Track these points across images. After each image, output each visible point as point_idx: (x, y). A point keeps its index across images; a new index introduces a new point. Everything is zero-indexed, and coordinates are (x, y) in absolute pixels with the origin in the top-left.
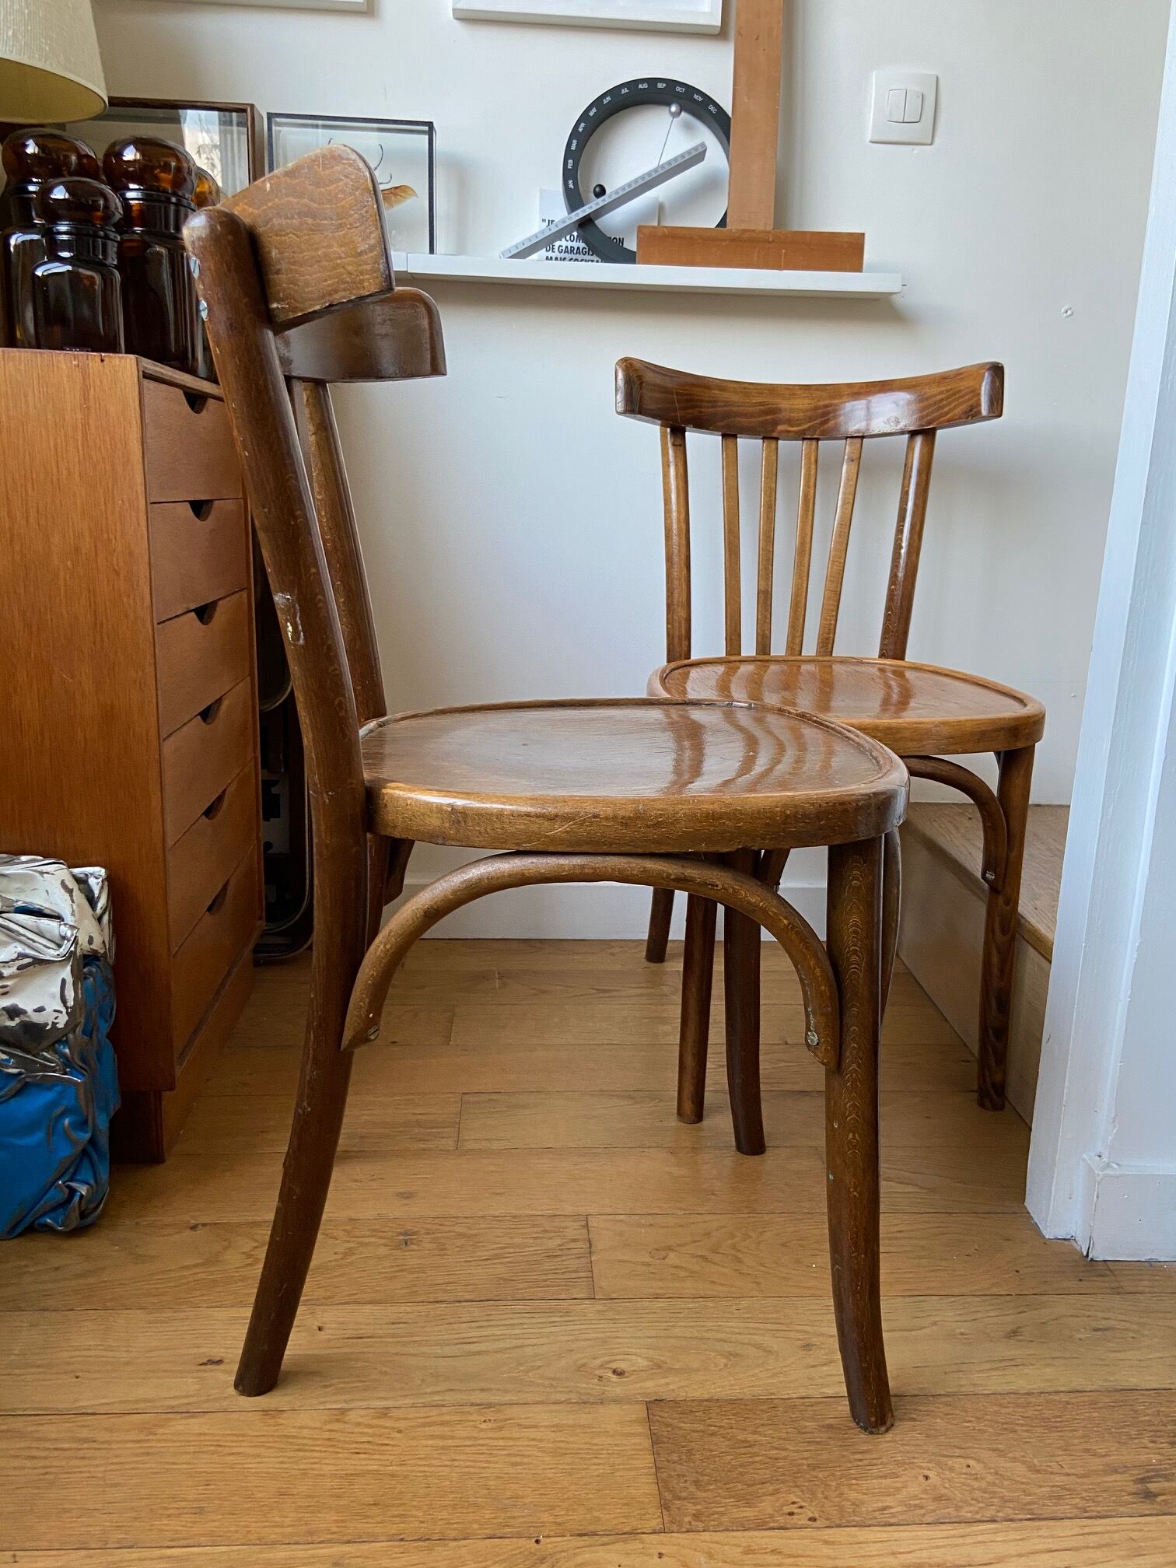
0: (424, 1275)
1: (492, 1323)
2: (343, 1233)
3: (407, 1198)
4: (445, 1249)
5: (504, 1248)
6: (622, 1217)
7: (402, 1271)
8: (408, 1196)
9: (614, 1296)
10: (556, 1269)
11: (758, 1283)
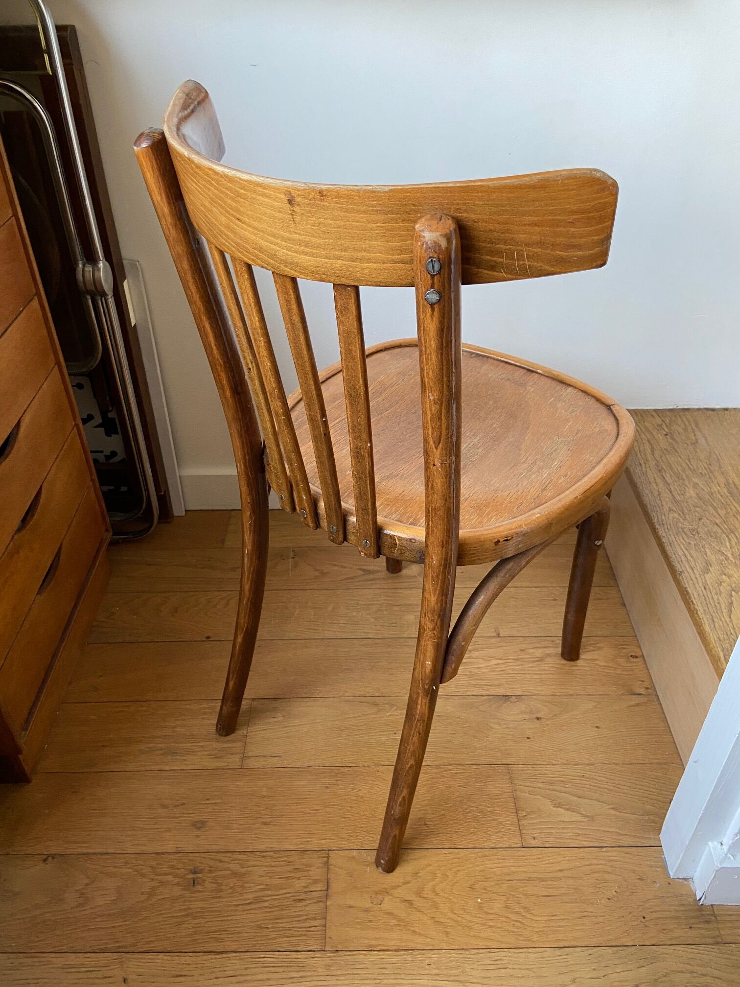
0: (203, 921)
1: (248, 978)
2: (149, 869)
3: (199, 828)
4: (221, 891)
5: (264, 890)
6: (354, 853)
7: (187, 915)
8: (200, 825)
9: (339, 948)
10: (300, 916)
11: (447, 933)
